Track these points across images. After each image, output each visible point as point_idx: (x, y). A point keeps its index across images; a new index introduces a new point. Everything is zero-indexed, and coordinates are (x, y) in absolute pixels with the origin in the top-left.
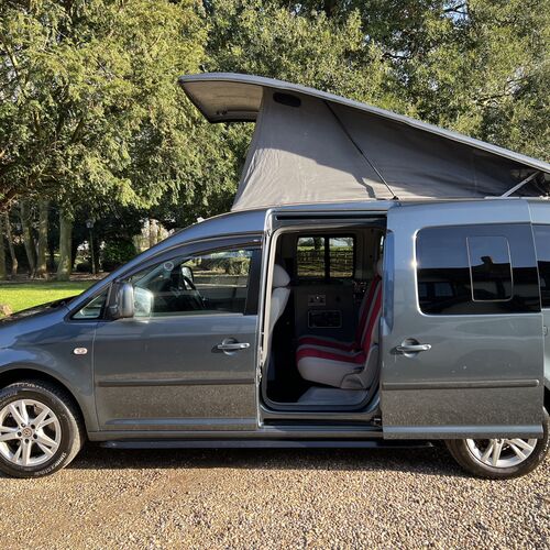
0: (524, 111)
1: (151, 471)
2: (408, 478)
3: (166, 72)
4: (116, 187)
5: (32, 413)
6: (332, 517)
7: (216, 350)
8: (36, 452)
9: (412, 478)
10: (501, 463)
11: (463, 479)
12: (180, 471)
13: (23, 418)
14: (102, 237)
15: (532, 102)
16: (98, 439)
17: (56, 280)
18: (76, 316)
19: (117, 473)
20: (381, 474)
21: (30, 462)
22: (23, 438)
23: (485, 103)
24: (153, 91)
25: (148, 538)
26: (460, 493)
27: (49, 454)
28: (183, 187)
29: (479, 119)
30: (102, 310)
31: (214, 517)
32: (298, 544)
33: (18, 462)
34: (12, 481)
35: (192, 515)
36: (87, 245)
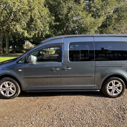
0: (115, 16)
1: (36, 97)
2: (94, 98)
3: (36, 4)
4: (23, 32)
5: (9, 84)
6: (79, 106)
7: (52, 70)
8: (10, 93)
9: (95, 98)
10: (114, 94)
11: (106, 98)
12: (43, 97)
13: (7, 86)
14: (16, 45)
15: (117, 14)
16: (24, 90)
17: (5, 55)
18: (18, 62)
19: (29, 98)
20: (88, 97)
21: (9, 96)
22: (7, 90)
23: (106, 14)
24: (33, 9)
25: (39, 111)
26: (106, 101)
27: (13, 94)
28: (38, 33)
29: (105, 18)
30: (25, 61)
31: (53, 107)
32: (72, 112)
33: (6, 96)
34: (5, 100)
35: (48, 106)
36: (12, 47)
